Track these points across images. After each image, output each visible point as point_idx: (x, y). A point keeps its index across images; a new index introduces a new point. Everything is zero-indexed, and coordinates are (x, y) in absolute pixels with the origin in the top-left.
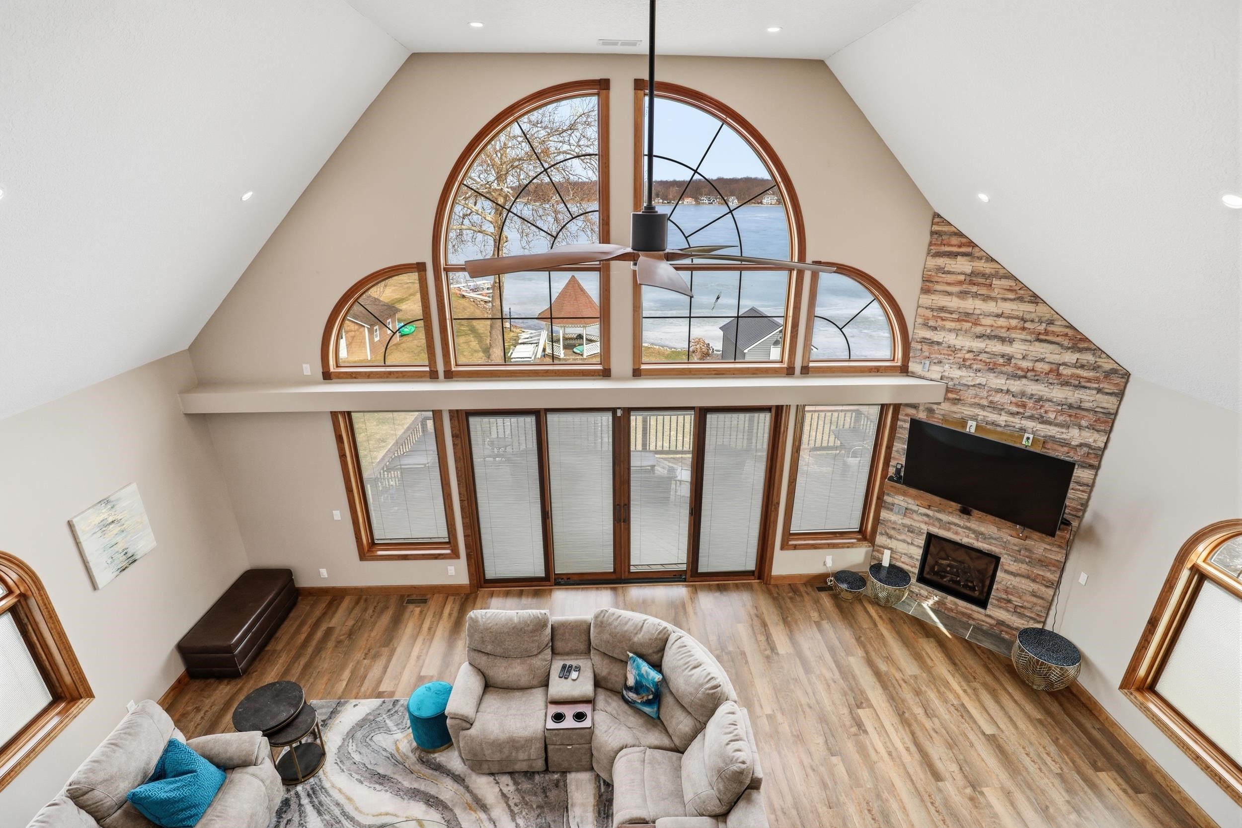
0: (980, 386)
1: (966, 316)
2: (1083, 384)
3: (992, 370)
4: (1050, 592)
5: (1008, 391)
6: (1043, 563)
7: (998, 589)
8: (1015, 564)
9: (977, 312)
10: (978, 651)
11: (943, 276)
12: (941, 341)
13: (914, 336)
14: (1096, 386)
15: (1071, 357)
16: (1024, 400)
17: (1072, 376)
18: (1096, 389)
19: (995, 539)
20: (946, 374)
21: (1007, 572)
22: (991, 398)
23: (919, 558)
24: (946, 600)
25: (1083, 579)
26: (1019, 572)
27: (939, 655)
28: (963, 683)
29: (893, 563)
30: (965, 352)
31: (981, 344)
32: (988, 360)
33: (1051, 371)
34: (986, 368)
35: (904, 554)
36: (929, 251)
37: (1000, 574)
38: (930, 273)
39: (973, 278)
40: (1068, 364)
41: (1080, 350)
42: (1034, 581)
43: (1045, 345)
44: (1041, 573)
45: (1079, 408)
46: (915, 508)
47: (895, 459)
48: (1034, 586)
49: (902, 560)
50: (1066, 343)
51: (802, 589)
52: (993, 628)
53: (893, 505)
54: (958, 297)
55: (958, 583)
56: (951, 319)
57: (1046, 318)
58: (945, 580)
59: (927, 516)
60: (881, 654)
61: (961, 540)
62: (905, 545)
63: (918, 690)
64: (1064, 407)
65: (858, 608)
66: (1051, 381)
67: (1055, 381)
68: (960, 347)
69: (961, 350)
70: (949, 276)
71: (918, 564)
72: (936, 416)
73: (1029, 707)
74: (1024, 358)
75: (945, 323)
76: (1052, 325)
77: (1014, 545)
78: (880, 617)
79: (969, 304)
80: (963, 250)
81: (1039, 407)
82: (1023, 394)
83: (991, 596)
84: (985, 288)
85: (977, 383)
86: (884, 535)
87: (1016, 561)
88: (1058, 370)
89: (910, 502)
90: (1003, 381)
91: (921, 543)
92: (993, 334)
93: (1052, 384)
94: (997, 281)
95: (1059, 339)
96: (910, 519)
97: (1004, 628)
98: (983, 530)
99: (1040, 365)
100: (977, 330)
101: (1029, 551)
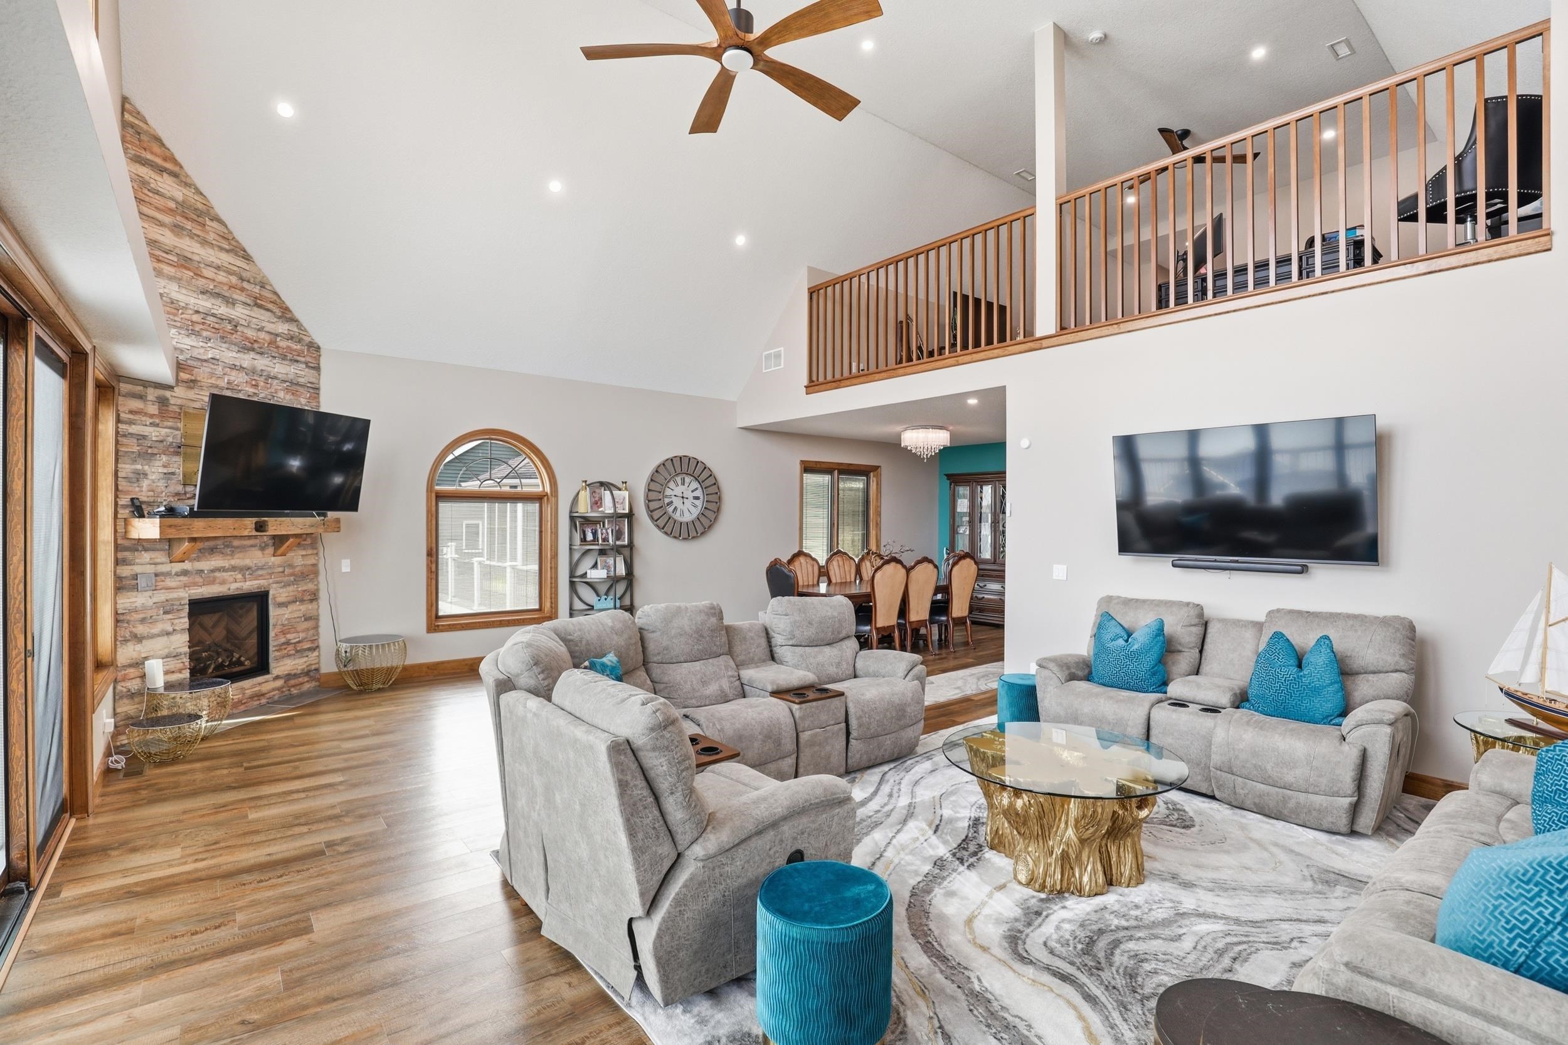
0: (214, 361)
1: (185, 262)
2: (295, 357)
3: (223, 339)
4: (314, 605)
5: (241, 367)
6: (303, 575)
7: (274, 636)
8: (282, 590)
9: (197, 258)
11: (150, 194)
14: (303, 359)
15: (282, 328)
16: (256, 378)
17: (287, 347)
18: (304, 362)
19: (262, 568)
21: (278, 605)
22: (227, 377)
23: (186, 649)
25: (346, 566)
26: (289, 599)
30: (191, 312)
31: (205, 303)
32: (217, 326)
33: (270, 344)
34: (217, 336)
35: (167, 656)
36: (124, 149)
37: (273, 612)
39: (183, 210)
40: (282, 335)
41: (288, 321)
42: (302, 601)
43: (263, 312)
44: (304, 588)
46: (167, 568)
47: (123, 492)
48: (303, 608)
50: (277, 312)
52: (283, 692)
53: (135, 577)
54: (172, 231)
56: (169, 261)
57: (258, 280)
59: (185, 573)
61: (229, 590)
66: (273, 354)
67: (277, 355)
68: (184, 305)
69: (186, 309)
70: (157, 197)
71: (186, 661)
72: (171, 408)
74: (248, 325)
76: (264, 289)
77: (279, 567)
79: (186, 245)
80: (168, 165)
81: (268, 387)
83: (271, 651)
84: (200, 228)
85: (210, 356)
86: (129, 640)
87: (284, 586)
88: (276, 342)
89: (158, 560)
90: (234, 354)
91: (184, 622)
92: (217, 291)
93: (274, 357)
94: (208, 222)
95: (270, 306)
96: (163, 591)
97: (292, 682)
98: (248, 562)
99: (262, 335)
100: (198, 282)
101: (291, 566)
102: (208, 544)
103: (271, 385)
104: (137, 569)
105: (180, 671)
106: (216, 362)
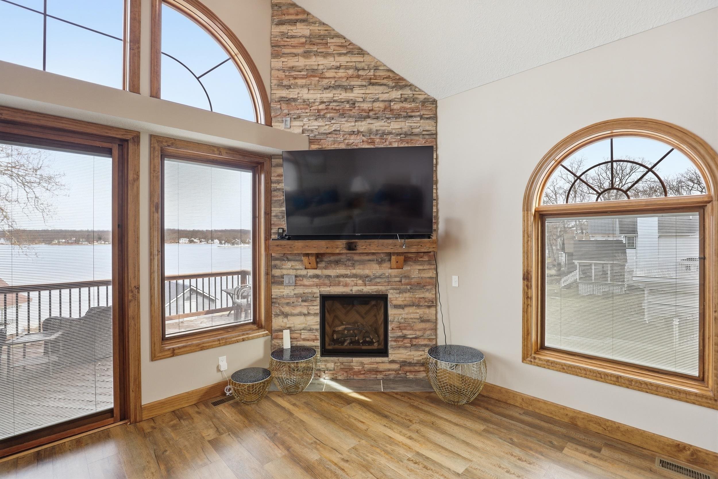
0: (336, 132)
1: (312, 73)
2: (410, 114)
3: (342, 115)
4: (433, 311)
5: (359, 132)
6: (420, 285)
7: (393, 329)
8: (401, 295)
9: (321, 67)
10: (399, 397)
11: (288, 40)
12: (296, 97)
13: (273, 97)
14: (418, 114)
15: (396, 94)
16: (372, 137)
17: (401, 108)
18: (419, 116)
19: (379, 277)
20: (306, 127)
21: (397, 307)
22: (347, 141)
23: (318, 327)
24: (352, 364)
25: (455, 281)
26: (405, 303)
27: (367, 415)
28: (404, 431)
29: (294, 345)
30: (318, 104)
31: (329, 94)
32: (337, 108)
33: (385, 109)
34: (338, 114)
35: (303, 329)
36: (273, 21)
37: (391, 312)
38: (276, 39)
39: (311, 40)
40: (396, 100)
41: (402, 87)
42: (418, 306)
43: (377, 87)
44: (422, 296)
45: (412, 134)
46: (304, 272)
47: (275, 225)
48: (420, 311)
49: (303, 337)
50: (391, 83)
51: (191, 411)
52: (398, 374)
53: (282, 277)
54: (304, 57)
55: (357, 342)
56: (301, 76)
57: (372, 66)
58: (346, 344)
59: (317, 276)
60: (307, 442)
61: (352, 290)
62: (302, 318)
63: (364, 463)
64: (401, 136)
65: (266, 405)
66: (387, 116)
67: (391, 116)
68: (313, 100)
69: (314, 103)
70: (292, 40)
71: (318, 334)
73: (469, 423)
74: (364, 100)
75: (297, 81)
76: (378, 71)
77: (396, 277)
78: (294, 405)
79: (313, 62)
80: (300, 17)
81: (384, 141)
82: (370, 132)
83: (390, 339)
84: (323, 47)
85: (333, 129)
86: (279, 315)
87: (400, 293)
88: (390, 106)
89: (298, 267)
90: (353, 124)
91: (316, 308)
92: (337, 84)
93: (388, 118)
94: (329, 40)
95: (385, 81)
96: (302, 287)
97: (407, 368)
98: (367, 272)
99: (376, 105)
100: (323, 83)
101: (407, 277)
102: (332, 258)
103: (386, 139)
104: (285, 272)
105: (313, 340)
106: (338, 133)
